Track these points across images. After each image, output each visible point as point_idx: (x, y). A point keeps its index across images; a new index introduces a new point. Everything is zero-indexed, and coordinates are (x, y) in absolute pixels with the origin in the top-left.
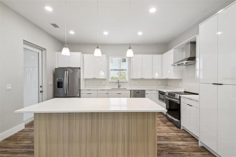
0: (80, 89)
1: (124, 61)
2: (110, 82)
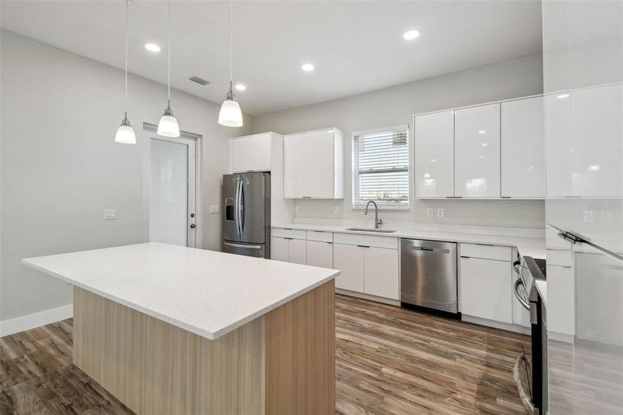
0: (270, 226)
1: (400, 140)
2: (354, 210)
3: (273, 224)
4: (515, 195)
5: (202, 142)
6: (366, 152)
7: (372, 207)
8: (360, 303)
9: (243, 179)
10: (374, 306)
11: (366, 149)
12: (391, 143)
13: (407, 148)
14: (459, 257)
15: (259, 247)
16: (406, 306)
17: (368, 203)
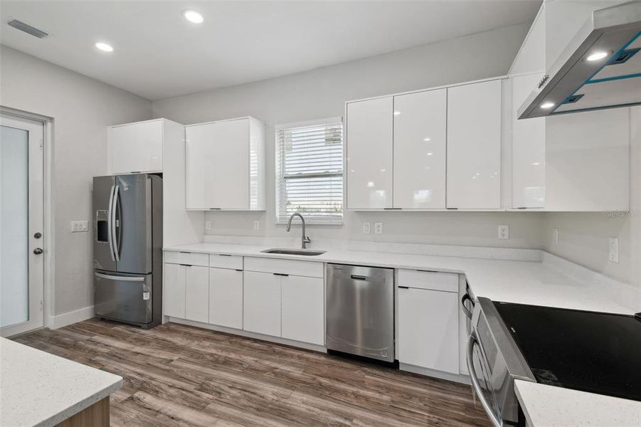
0: (161, 249)
1: (333, 140)
2: (277, 224)
3: (166, 246)
4: (463, 206)
5: (53, 127)
6: (293, 151)
7: (297, 221)
8: (274, 352)
9: (120, 183)
10: (292, 356)
11: (294, 147)
12: (324, 140)
13: (342, 147)
14: (396, 287)
15: (142, 279)
16: (332, 353)
17: (292, 217)
